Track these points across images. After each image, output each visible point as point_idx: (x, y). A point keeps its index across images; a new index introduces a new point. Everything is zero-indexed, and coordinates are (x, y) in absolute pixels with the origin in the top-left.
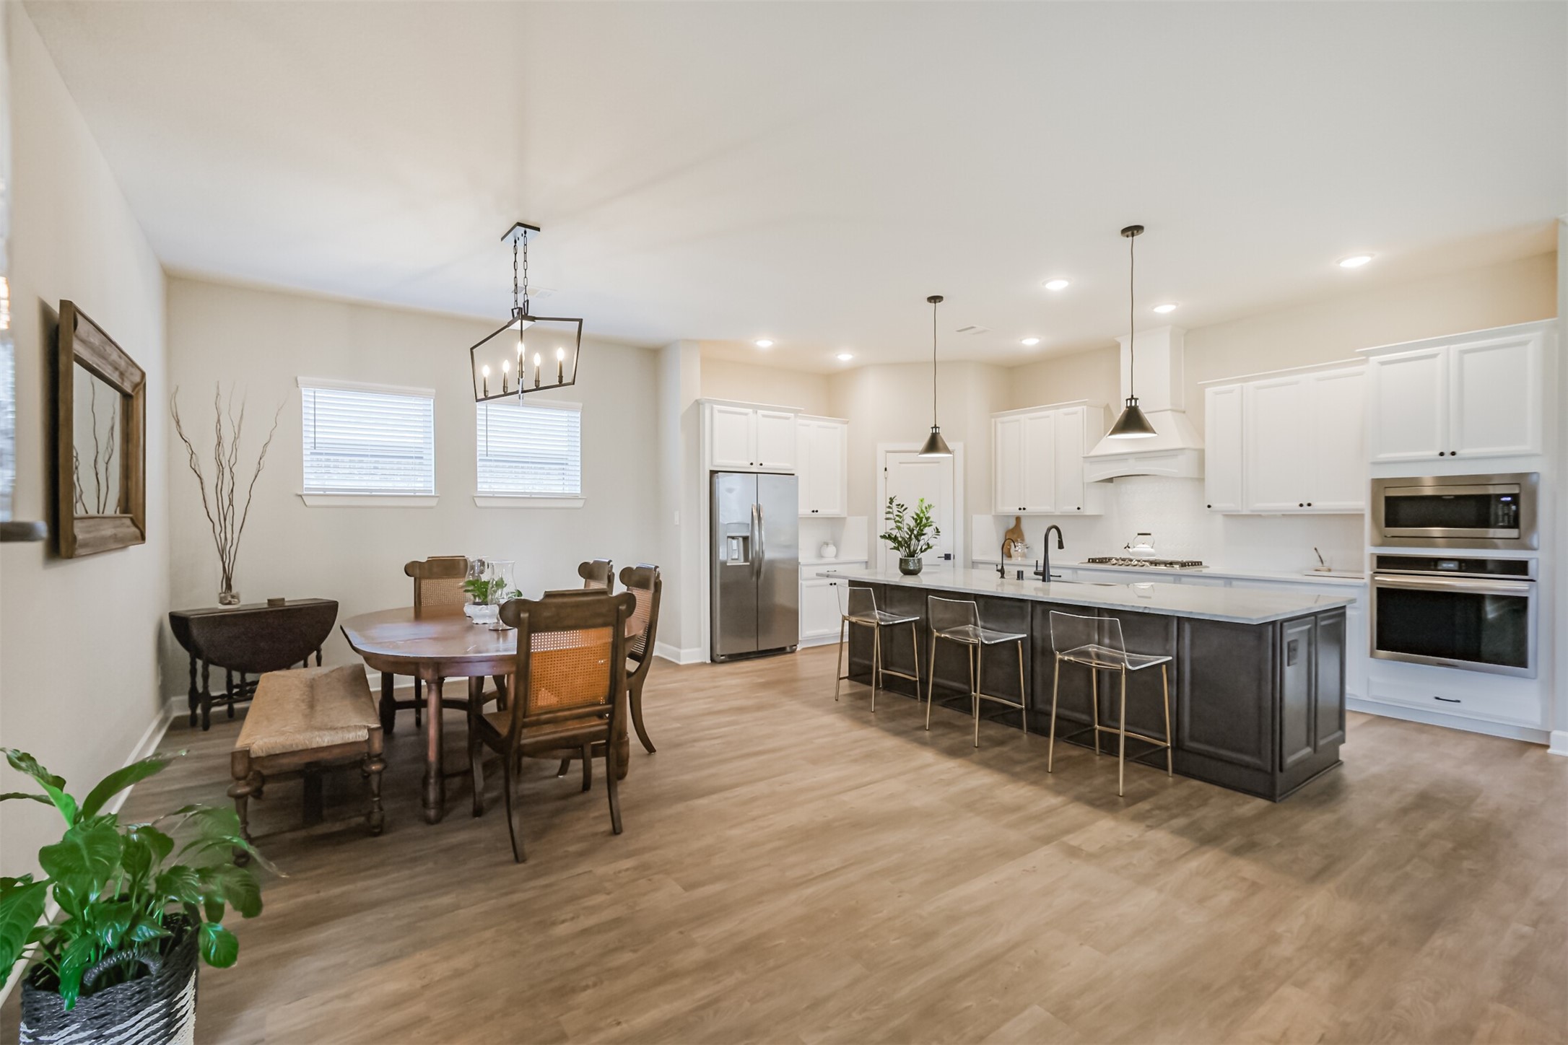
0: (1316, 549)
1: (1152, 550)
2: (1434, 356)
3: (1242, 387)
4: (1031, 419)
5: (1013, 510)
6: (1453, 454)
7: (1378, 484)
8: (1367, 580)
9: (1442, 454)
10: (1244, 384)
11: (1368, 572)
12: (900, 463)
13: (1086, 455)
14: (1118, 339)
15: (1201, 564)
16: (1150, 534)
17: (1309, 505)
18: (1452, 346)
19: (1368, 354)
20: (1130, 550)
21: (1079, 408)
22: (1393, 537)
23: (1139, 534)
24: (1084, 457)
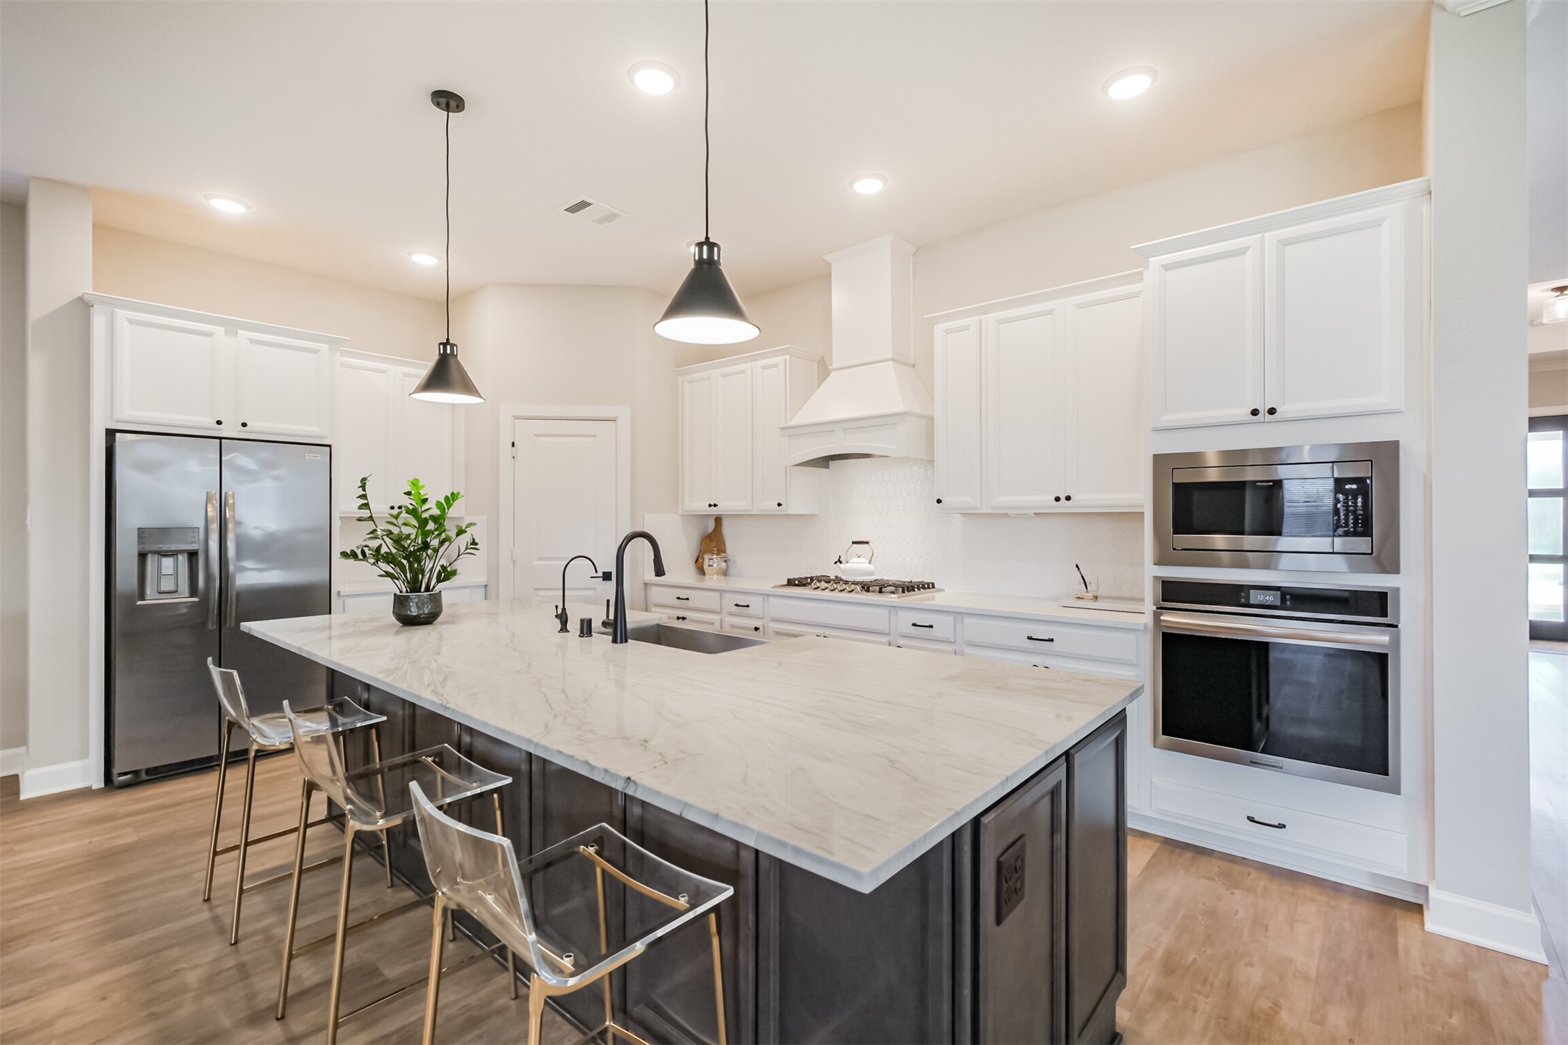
0: (1077, 566)
1: (871, 567)
2: (1242, 252)
3: (981, 320)
4: (724, 376)
5: (701, 507)
6: (1272, 411)
7: (1161, 462)
8: (1148, 619)
9: (1255, 412)
10: (983, 317)
11: (1149, 607)
12: (537, 435)
13: (784, 425)
14: (828, 258)
15: (933, 587)
16: (867, 543)
17: (1068, 498)
18: (1267, 235)
19: (1146, 254)
20: (842, 565)
21: (778, 360)
22: (1183, 549)
23: (853, 543)
24: (782, 429)
